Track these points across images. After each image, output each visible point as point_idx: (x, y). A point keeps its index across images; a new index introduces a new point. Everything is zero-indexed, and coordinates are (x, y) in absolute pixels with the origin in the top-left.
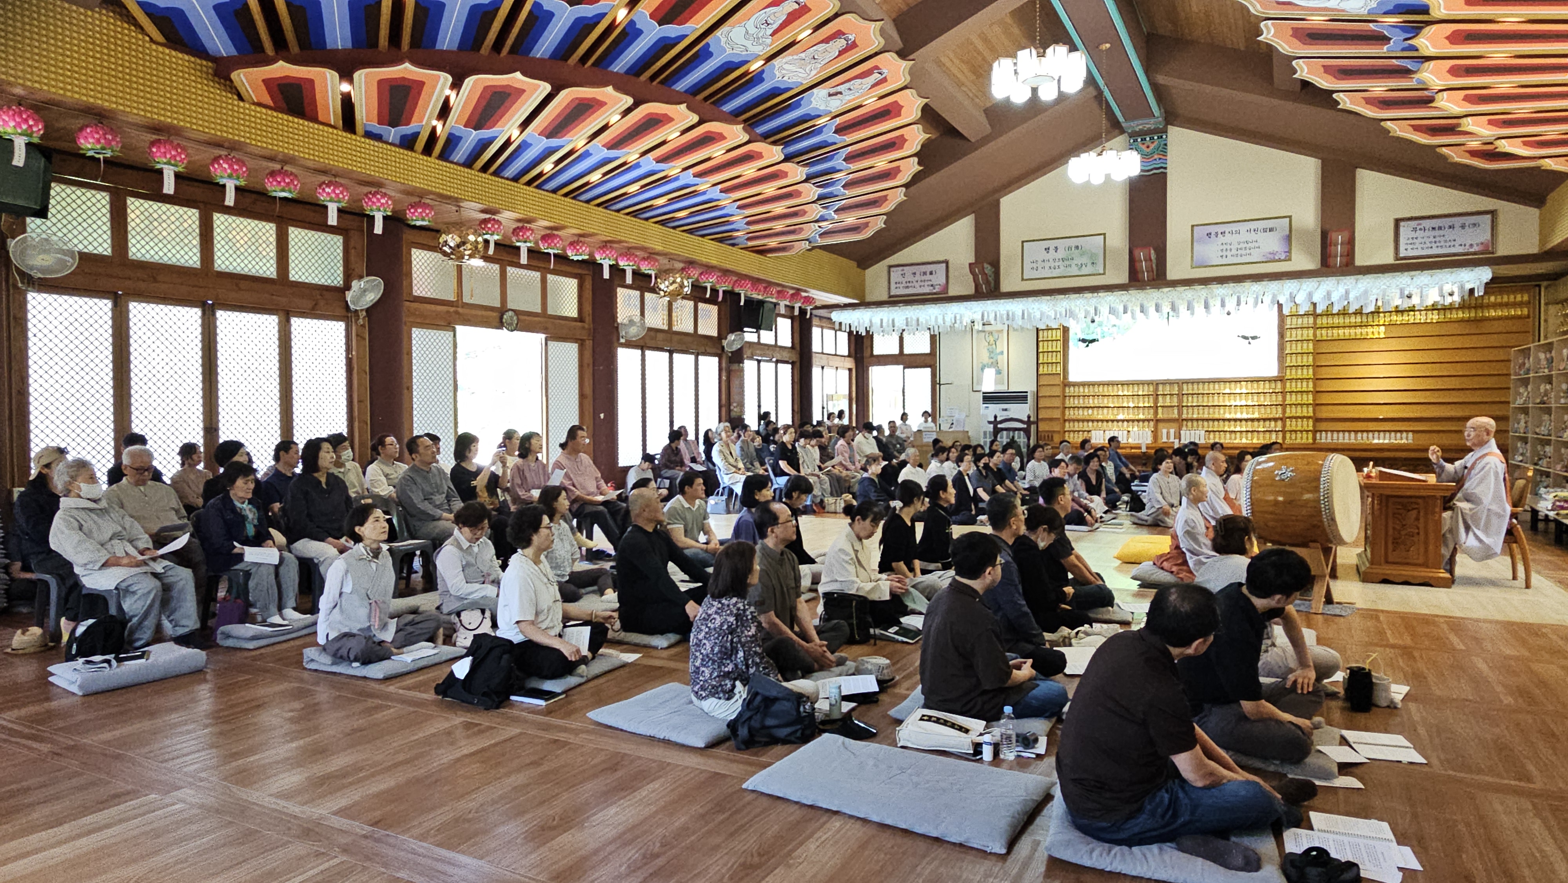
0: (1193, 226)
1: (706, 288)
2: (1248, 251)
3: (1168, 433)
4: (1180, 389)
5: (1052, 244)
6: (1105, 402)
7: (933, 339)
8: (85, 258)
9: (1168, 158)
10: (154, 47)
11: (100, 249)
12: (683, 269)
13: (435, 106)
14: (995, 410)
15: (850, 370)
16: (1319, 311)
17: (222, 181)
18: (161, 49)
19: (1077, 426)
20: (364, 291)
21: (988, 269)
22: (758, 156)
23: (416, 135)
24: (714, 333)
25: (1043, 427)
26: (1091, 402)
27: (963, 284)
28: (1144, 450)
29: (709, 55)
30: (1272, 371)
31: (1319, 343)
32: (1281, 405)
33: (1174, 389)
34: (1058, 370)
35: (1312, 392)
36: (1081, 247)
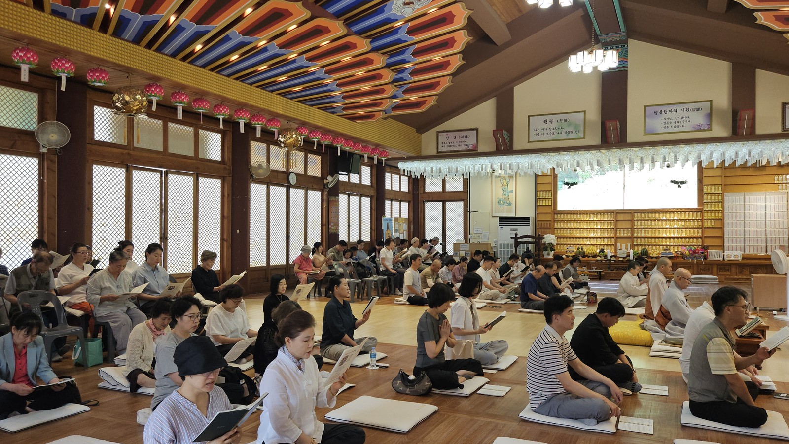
0: (645, 107)
1: (313, 143)
2: (682, 124)
3: (625, 247)
4: (632, 216)
5: (549, 118)
6: (582, 225)
7: (465, 180)
12: (297, 129)
15: (409, 202)
19: (563, 241)
21: (505, 133)
22: (353, 46)
24: (319, 175)
26: (572, 225)
27: (488, 144)
28: (609, 258)
30: (694, 205)
31: (727, 187)
32: (700, 228)
33: (628, 217)
34: (550, 203)
35: (722, 220)
36: (568, 120)
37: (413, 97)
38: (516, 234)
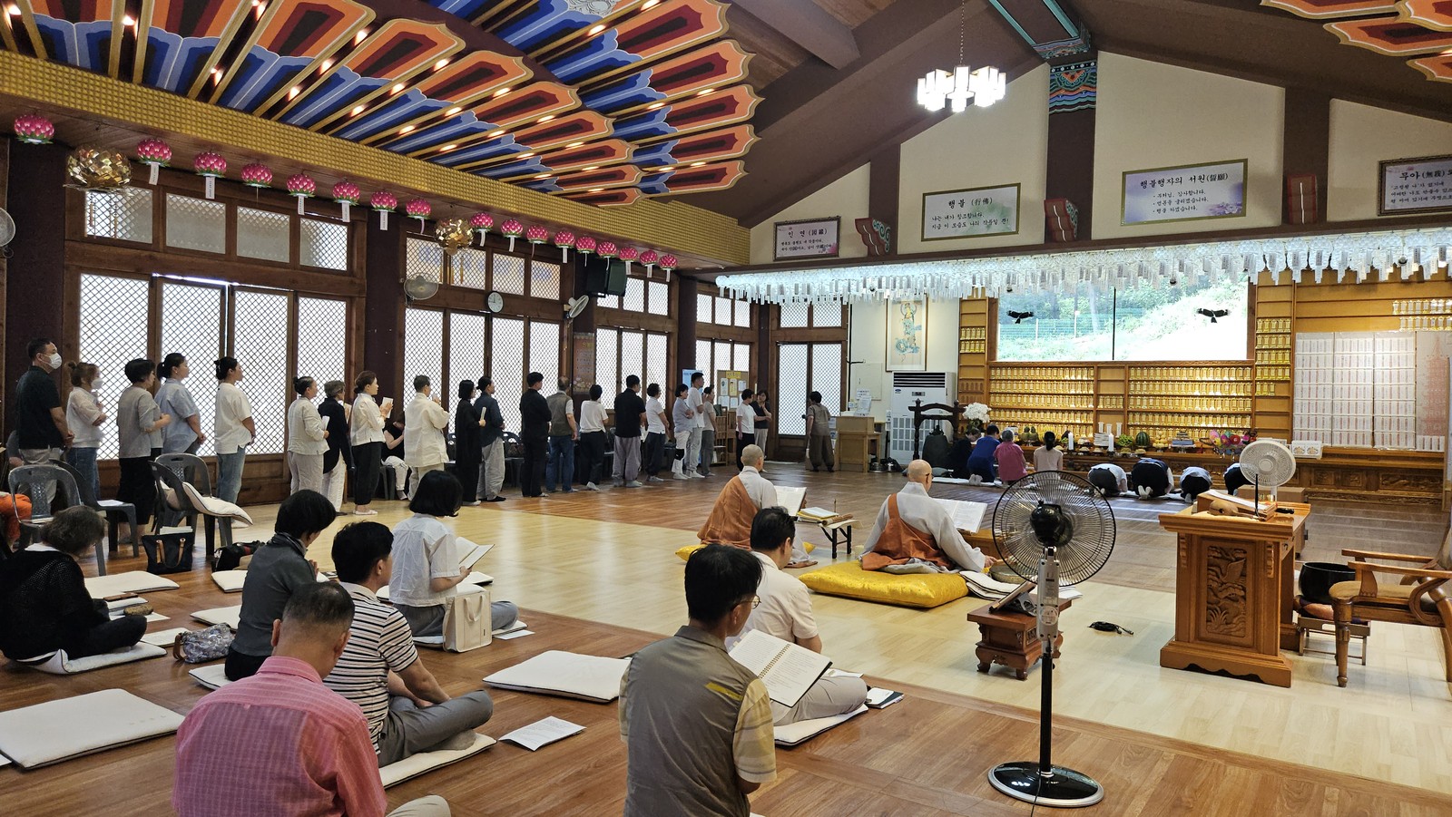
0: (1124, 174)
2: (1192, 204)
3: (1113, 428)
5: (957, 197)
7: (844, 309)
9: (1097, 90)
14: (907, 396)
15: (751, 344)
19: (1003, 416)
21: (879, 227)
24: (555, 297)
27: (855, 244)
30: (1242, 355)
31: (1299, 321)
32: (1250, 397)
33: (1119, 375)
34: (983, 348)
35: (1289, 383)
36: (990, 201)
37: (698, 163)
38: (918, 402)
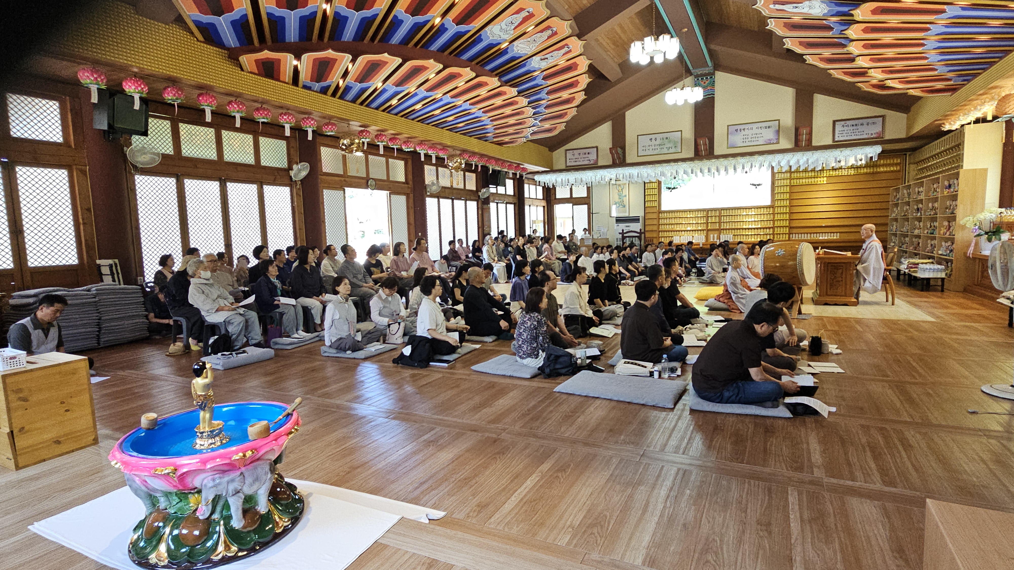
0: (728, 126)
1: (472, 165)
2: (757, 139)
3: (714, 237)
4: (720, 213)
5: (653, 137)
6: (681, 221)
7: (588, 188)
8: (165, 156)
9: (716, 89)
10: (199, 43)
11: (168, 151)
12: (460, 155)
13: (341, 71)
14: (623, 226)
15: (544, 207)
16: (793, 170)
17: (233, 114)
18: (202, 44)
19: (666, 234)
20: (300, 171)
21: (619, 150)
22: (504, 93)
23: (329, 86)
24: (474, 189)
25: (647, 235)
26: (673, 221)
27: (606, 159)
28: (701, 246)
29: (482, 40)
30: (768, 202)
31: (792, 187)
32: (772, 220)
33: (716, 214)
34: (656, 204)
35: (789, 213)
36: (669, 138)
37: (547, 125)
